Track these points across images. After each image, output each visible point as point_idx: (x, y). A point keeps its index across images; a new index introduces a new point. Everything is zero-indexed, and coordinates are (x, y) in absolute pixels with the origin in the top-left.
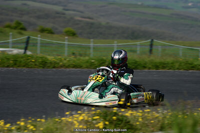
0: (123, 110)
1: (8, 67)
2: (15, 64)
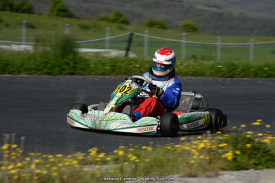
0: (260, 134)
1: (103, 74)
2: (113, 71)
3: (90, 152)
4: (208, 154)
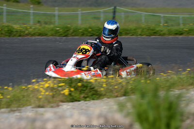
4: (52, 91)
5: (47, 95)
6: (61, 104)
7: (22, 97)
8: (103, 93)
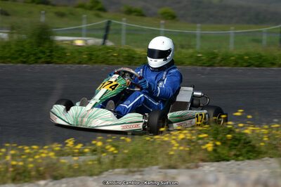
0: (241, 125)
1: (80, 63)
2: (90, 59)
3: (67, 143)
4: (189, 145)
5: (181, 150)
6: (201, 163)
7: (145, 152)
8: (264, 149)
